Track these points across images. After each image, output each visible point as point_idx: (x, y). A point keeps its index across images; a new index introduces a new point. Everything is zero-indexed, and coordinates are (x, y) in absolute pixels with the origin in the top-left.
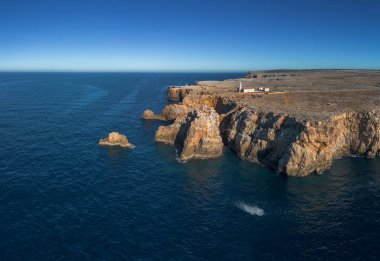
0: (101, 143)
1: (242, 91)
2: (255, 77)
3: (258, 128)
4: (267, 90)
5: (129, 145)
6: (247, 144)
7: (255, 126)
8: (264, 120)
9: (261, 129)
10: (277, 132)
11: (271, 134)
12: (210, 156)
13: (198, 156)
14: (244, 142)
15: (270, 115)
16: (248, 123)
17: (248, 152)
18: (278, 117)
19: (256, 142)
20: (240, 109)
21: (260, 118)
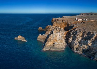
0: (15, 39)
1: (77, 20)
2: (82, 15)
3: (83, 39)
4: (87, 20)
5: (25, 41)
6: (77, 46)
7: (81, 38)
8: (85, 36)
9: (84, 40)
10: (93, 42)
11: (90, 43)
12: (58, 50)
13: (51, 49)
14: (75, 45)
15: (89, 33)
16: (77, 37)
17: (77, 49)
18: (93, 35)
19: (82, 46)
20: (75, 29)
21: (83, 34)
